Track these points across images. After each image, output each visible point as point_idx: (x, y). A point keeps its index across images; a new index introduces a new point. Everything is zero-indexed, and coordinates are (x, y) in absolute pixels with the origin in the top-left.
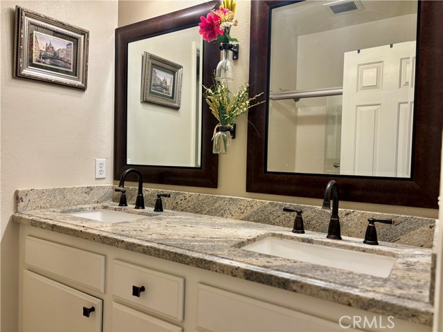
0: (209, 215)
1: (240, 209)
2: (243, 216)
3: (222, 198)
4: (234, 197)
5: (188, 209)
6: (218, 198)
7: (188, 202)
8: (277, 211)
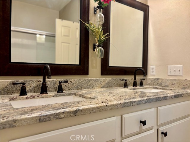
0: (86, 89)
1: (100, 83)
2: (102, 86)
3: (92, 80)
4: (98, 78)
5: (73, 88)
6: (90, 80)
7: (73, 84)
8: (114, 82)
